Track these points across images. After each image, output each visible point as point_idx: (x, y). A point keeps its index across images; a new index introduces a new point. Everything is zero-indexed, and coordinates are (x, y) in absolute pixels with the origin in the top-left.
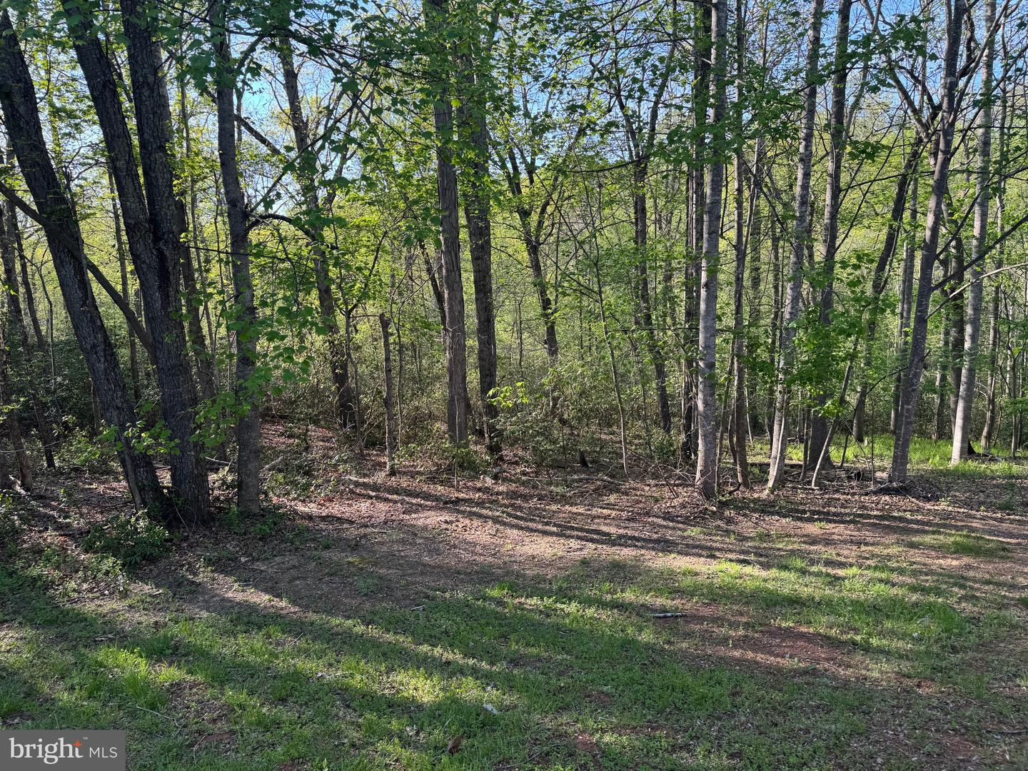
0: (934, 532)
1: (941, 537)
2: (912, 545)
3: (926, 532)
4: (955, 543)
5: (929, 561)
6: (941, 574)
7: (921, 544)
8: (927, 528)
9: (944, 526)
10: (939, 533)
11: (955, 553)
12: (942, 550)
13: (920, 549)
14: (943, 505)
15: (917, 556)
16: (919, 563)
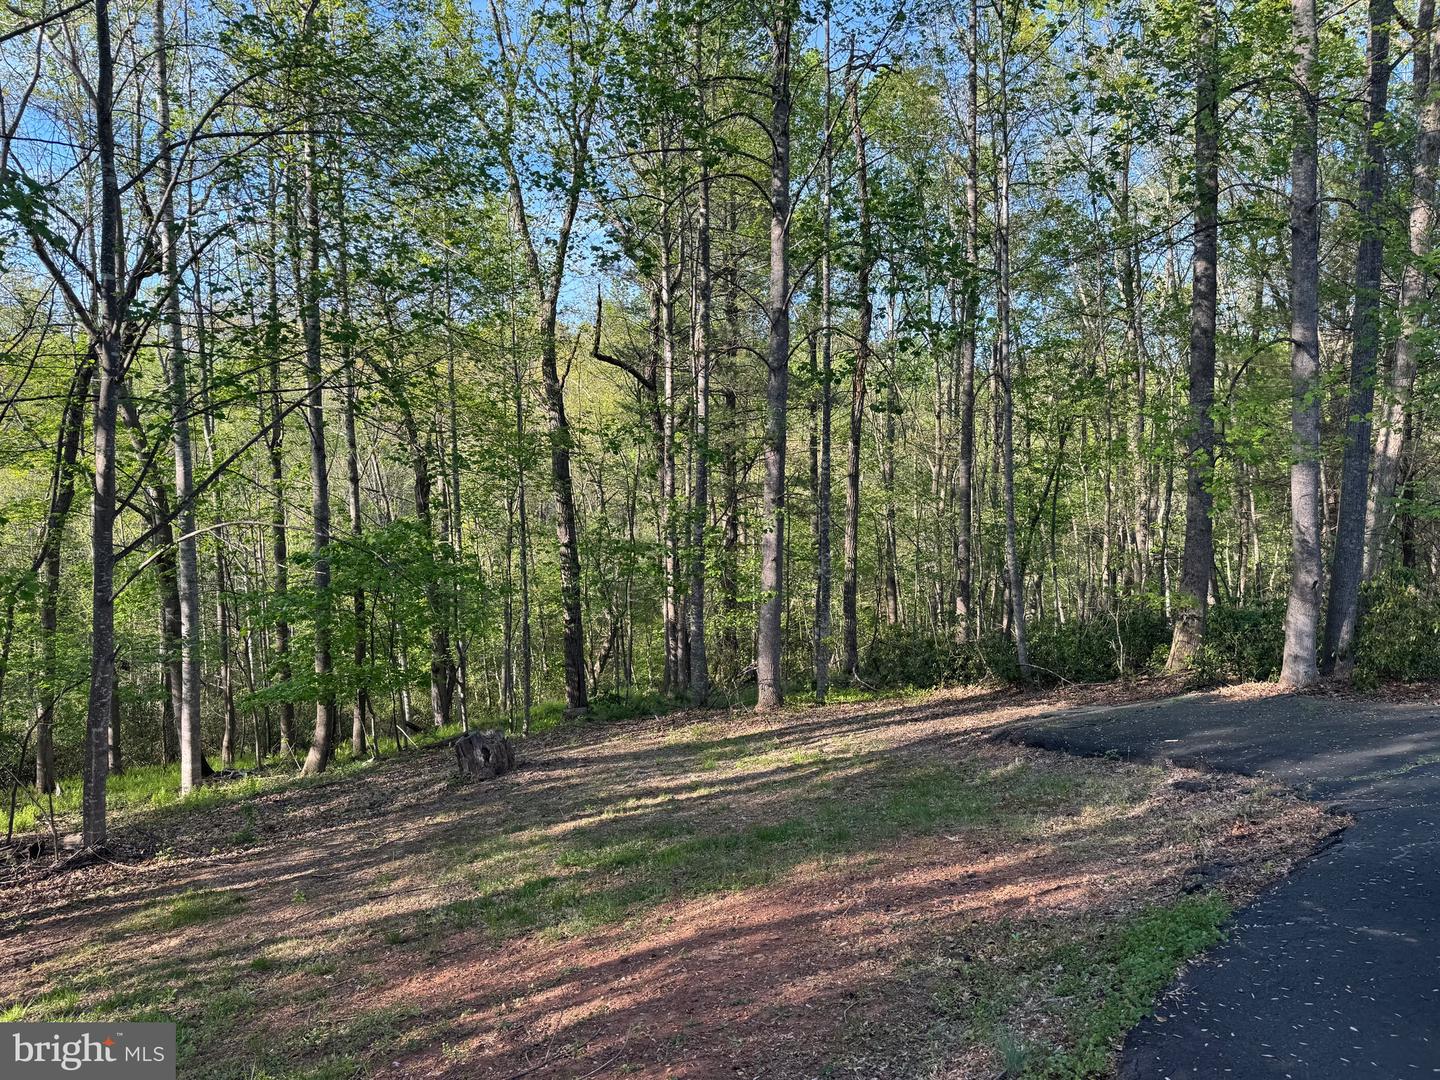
0: (146, 907)
1: (157, 910)
2: (115, 937)
3: (135, 910)
4: (176, 912)
5: (138, 953)
6: (153, 968)
7: (128, 930)
8: (137, 902)
9: (162, 892)
10: (154, 904)
11: (175, 927)
12: (155, 930)
13: (125, 939)
14: (162, 861)
15: (120, 952)
16: (123, 961)
